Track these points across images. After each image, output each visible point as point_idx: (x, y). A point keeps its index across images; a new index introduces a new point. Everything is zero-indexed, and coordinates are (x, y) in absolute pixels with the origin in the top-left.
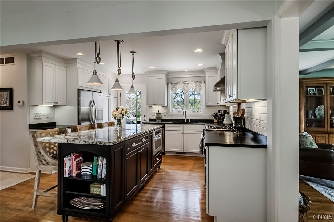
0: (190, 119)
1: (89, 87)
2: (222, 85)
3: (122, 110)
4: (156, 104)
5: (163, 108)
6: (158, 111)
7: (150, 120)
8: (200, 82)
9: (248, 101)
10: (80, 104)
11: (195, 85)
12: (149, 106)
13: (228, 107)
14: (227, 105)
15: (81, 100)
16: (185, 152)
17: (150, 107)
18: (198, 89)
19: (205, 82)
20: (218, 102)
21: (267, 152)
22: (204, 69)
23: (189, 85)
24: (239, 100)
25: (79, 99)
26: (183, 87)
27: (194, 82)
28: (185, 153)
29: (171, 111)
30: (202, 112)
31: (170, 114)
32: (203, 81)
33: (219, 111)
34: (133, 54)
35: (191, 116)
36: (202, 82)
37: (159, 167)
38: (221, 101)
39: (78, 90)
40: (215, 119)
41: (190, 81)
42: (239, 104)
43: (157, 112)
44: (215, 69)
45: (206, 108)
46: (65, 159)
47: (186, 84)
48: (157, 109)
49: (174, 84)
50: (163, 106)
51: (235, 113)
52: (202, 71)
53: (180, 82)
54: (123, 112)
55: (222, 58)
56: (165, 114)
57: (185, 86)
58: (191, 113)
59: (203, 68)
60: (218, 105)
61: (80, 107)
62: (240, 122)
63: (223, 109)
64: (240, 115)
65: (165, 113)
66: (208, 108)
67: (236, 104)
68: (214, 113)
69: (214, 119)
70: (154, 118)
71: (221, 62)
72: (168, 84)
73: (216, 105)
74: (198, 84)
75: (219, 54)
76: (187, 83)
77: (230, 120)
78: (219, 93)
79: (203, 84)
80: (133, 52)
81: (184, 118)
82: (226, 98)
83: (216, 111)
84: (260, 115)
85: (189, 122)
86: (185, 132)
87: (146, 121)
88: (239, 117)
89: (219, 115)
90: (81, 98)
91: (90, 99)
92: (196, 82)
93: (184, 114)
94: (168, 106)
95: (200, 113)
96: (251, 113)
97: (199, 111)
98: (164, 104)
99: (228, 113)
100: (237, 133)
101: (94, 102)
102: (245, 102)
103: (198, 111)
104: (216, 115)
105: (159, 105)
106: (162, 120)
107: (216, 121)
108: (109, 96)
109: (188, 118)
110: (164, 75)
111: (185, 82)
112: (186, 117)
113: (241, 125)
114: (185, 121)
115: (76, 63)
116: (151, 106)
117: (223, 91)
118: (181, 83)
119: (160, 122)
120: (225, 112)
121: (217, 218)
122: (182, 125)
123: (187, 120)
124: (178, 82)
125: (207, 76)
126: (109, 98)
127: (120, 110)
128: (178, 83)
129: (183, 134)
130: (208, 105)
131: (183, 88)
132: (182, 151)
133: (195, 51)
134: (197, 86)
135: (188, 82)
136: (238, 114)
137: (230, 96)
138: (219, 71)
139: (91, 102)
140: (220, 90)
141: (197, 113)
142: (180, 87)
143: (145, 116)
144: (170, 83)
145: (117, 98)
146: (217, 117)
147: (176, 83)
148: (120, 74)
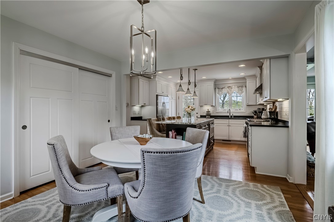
0: (234, 115)
1: (162, 93)
2: (260, 90)
4: (206, 104)
5: (212, 107)
8: (242, 87)
9: (279, 100)
13: (266, 106)
14: (265, 104)
16: (230, 139)
17: (201, 106)
18: (240, 92)
19: (246, 87)
20: (257, 102)
21: (289, 129)
22: (245, 77)
23: (233, 89)
24: (271, 100)
27: (236, 87)
28: (230, 141)
29: (218, 109)
30: (243, 110)
31: (217, 112)
32: (244, 86)
35: (234, 113)
37: (212, 148)
38: (260, 101)
39: (157, 95)
41: (233, 86)
42: (274, 103)
43: (207, 110)
44: (254, 76)
45: (247, 106)
46: (169, 132)
48: (207, 108)
49: (220, 89)
50: (211, 106)
51: (270, 109)
52: (244, 78)
53: (225, 87)
54: (192, 109)
55: (260, 70)
57: (229, 90)
58: (235, 111)
60: (257, 104)
61: (158, 107)
62: (273, 114)
63: (261, 107)
64: (273, 110)
65: (213, 111)
66: (249, 106)
67: (272, 103)
68: (254, 111)
69: (253, 115)
70: (205, 114)
71: (260, 73)
72: (215, 89)
73: (255, 104)
74: (240, 88)
75: (258, 67)
76: (231, 88)
77: (267, 115)
78: (258, 95)
79: (244, 89)
81: (228, 114)
82: (263, 98)
83: (255, 109)
84: (286, 109)
85: (233, 118)
86: (230, 125)
87: (198, 117)
88: (273, 111)
89: (258, 112)
90: (159, 101)
91: (163, 101)
92: (238, 87)
93: (229, 112)
94: (215, 106)
95: (241, 111)
96: (281, 108)
98: (213, 104)
99: (265, 110)
100: (271, 122)
102: (277, 101)
103: (240, 109)
104: (256, 112)
105: (209, 105)
106: (211, 116)
107: (255, 117)
109: (231, 115)
110: (213, 82)
111: (229, 87)
112: (230, 114)
113: (274, 116)
114: (229, 117)
115: (156, 78)
117: (261, 94)
118: (226, 88)
120: (263, 109)
121: (257, 168)
122: (228, 120)
123: (231, 116)
125: (248, 82)
126: (171, 100)
127: (190, 108)
128: (223, 88)
129: (228, 127)
130: (248, 104)
132: (228, 139)
133: (239, 66)
134: (239, 90)
136: (272, 109)
137: (266, 98)
138: (258, 78)
139: (163, 103)
140: (259, 93)
141: (239, 111)
142: (225, 91)
143: (197, 113)
144: (217, 88)
145: (176, 100)
146: (256, 114)
147: (222, 88)
148: (190, 85)
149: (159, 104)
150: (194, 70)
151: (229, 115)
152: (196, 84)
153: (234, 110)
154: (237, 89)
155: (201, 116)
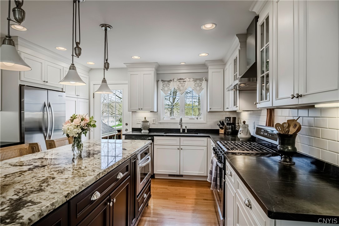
0: (187, 128)
1: (42, 83)
3: (82, 120)
4: (142, 109)
5: (152, 113)
6: (145, 118)
7: (134, 130)
8: (201, 80)
10: (24, 108)
11: (194, 83)
12: (132, 112)
13: (239, 114)
15: (25, 102)
16: (181, 174)
17: (134, 112)
18: (198, 88)
19: (207, 80)
20: (227, 107)
22: (206, 63)
23: (186, 83)
25: (22, 100)
26: (178, 86)
27: (192, 80)
28: (182, 176)
29: (162, 117)
30: (202, 120)
31: (160, 122)
32: (204, 78)
33: (226, 118)
34: (106, 30)
35: (188, 124)
36: (203, 80)
39: (21, 86)
40: (220, 129)
41: (187, 79)
43: (143, 119)
44: (221, 62)
45: (208, 114)
47: (181, 82)
48: (143, 115)
49: (166, 83)
50: (151, 112)
52: (204, 65)
53: (173, 80)
55: (240, 41)
56: (154, 122)
57: (180, 85)
58: (189, 121)
59: (206, 61)
60: (226, 110)
61: (24, 113)
62: (291, 142)
63: (232, 116)
65: (154, 120)
66: (211, 114)
68: (220, 122)
70: (139, 126)
71: (239, 48)
72: (158, 81)
73: (222, 110)
74: (198, 82)
75: (237, 35)
76: (184, 81)
77: (248, 132)
79: (204, 83)
80: (106, 25)
83: (222, 118)
85: (186, 133)
86: (181, 147)
87: (128, 131)
88: (290, 134)
89: (225, 124)
91: (44, 100)
92: (195, 80)
94: (157, 111)
95: (200, 121)
97: (199, 119)
98: (153, 108)
100: (285, 161)
101: (50, 106)
103: (197, 118)
104: (222, 123)
105: (146, 110)
106: (151, 130)
107: (222, 131)
108: (77, 97)
109: (184, 127)
110: (154, 69)
111: (180, 79)
112: (181, 126)
114: (180, 131)
116: (136, 112)
118: (175, 80)
119: (147, 134)
120: (234, 119)
122: (178, 138)
123: (184, 130)
124: (172, 79)
125: (210, 71)
126: (76, 99)
127: (77, 121)
128: (171, 81)
129: (179, 150)
130: (211, 110)
131: (178, 88)
132: (178, 173)
133: (203, 27)
134: (196, 85)
135: (185, 79)
139: (45, 106)
141: (196, 121)
142: (173, 86)
143: (127, 124)
144: (160, 80)
145: (89, 99)
146: (223, 126)
147: (168, 81)
148: (78, 55)
149: (26, 106)
150: (103, 25)
151: (180, 128)
152: (108, 62)
153: (188, 119)
154: (193, 83)
155: (132, 128)
